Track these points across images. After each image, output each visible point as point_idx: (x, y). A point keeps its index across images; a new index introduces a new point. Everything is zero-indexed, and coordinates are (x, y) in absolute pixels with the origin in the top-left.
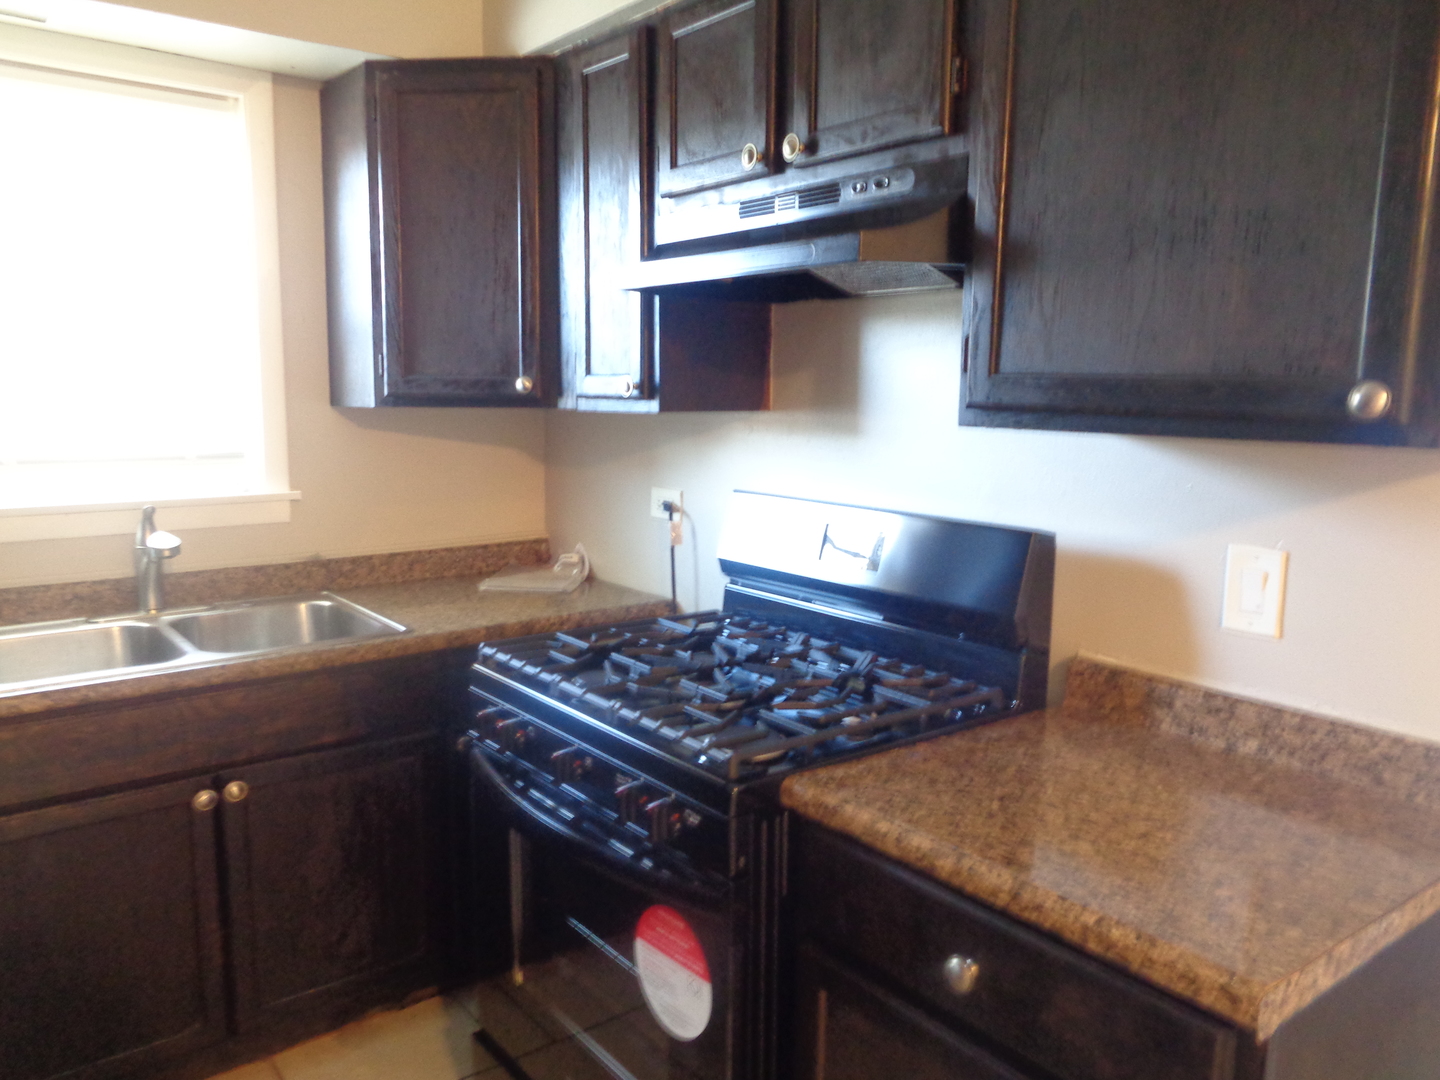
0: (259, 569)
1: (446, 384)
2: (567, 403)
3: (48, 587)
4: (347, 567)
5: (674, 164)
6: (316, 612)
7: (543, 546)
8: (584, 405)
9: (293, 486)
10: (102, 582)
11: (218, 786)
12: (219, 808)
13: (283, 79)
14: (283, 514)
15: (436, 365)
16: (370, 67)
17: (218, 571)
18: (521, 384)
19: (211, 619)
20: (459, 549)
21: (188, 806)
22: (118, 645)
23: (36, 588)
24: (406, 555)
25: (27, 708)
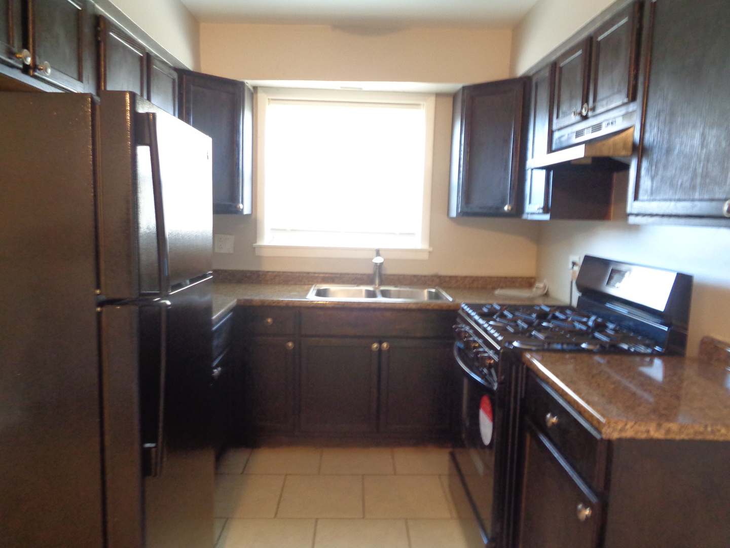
0: (415, 276)
1: (481, 208)
2: (525, 216)
3: (348, 274)
4: (447, 279)
5: (557, 117)
6: (430, 293)
7: (533, 280)
8: (530, 217)
9: (430, 246)
10: (365, 274)
11: (380, 343)
12: (380, 350)
13: (439, 95)
14: (425, 256)
15: (479, 201)
16: (464, 88)
17: (401, 275)
18: (506, 208)
19: (394, 291)
20: (494, 277)
21: (370, 347)
22: (364, 293)
23: (345, 274)
24: (471, 277)
25: (328, 305)
